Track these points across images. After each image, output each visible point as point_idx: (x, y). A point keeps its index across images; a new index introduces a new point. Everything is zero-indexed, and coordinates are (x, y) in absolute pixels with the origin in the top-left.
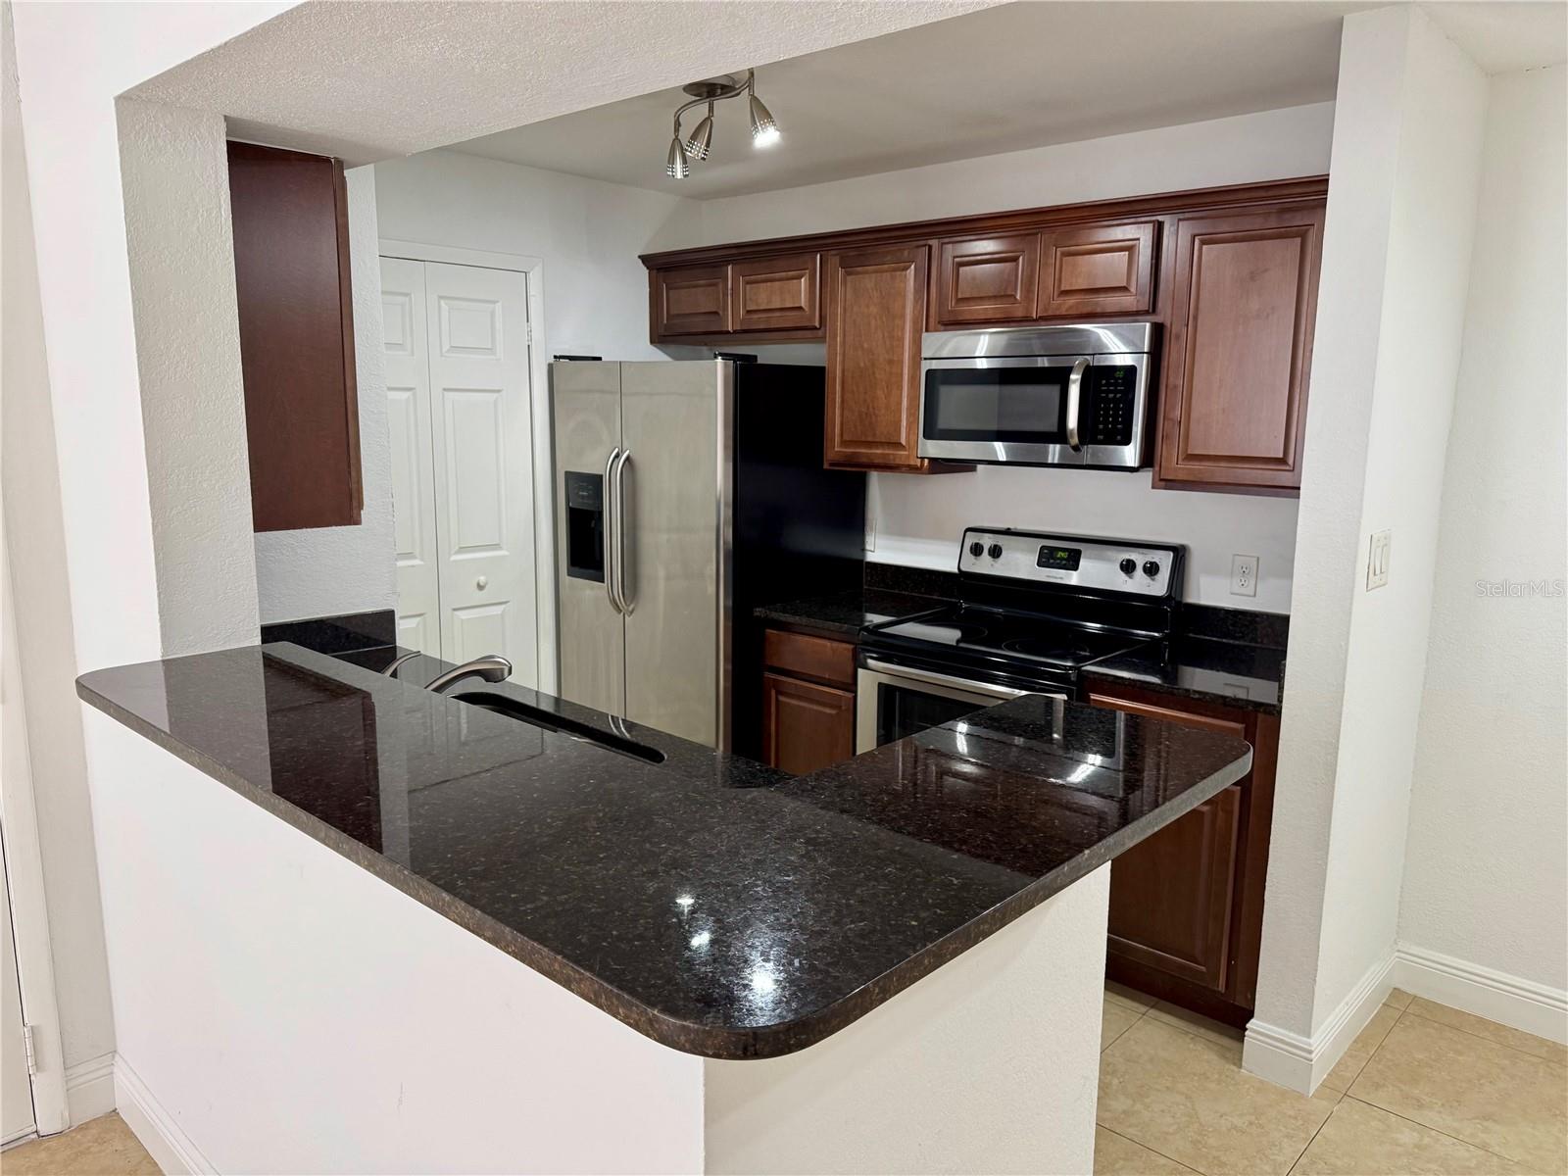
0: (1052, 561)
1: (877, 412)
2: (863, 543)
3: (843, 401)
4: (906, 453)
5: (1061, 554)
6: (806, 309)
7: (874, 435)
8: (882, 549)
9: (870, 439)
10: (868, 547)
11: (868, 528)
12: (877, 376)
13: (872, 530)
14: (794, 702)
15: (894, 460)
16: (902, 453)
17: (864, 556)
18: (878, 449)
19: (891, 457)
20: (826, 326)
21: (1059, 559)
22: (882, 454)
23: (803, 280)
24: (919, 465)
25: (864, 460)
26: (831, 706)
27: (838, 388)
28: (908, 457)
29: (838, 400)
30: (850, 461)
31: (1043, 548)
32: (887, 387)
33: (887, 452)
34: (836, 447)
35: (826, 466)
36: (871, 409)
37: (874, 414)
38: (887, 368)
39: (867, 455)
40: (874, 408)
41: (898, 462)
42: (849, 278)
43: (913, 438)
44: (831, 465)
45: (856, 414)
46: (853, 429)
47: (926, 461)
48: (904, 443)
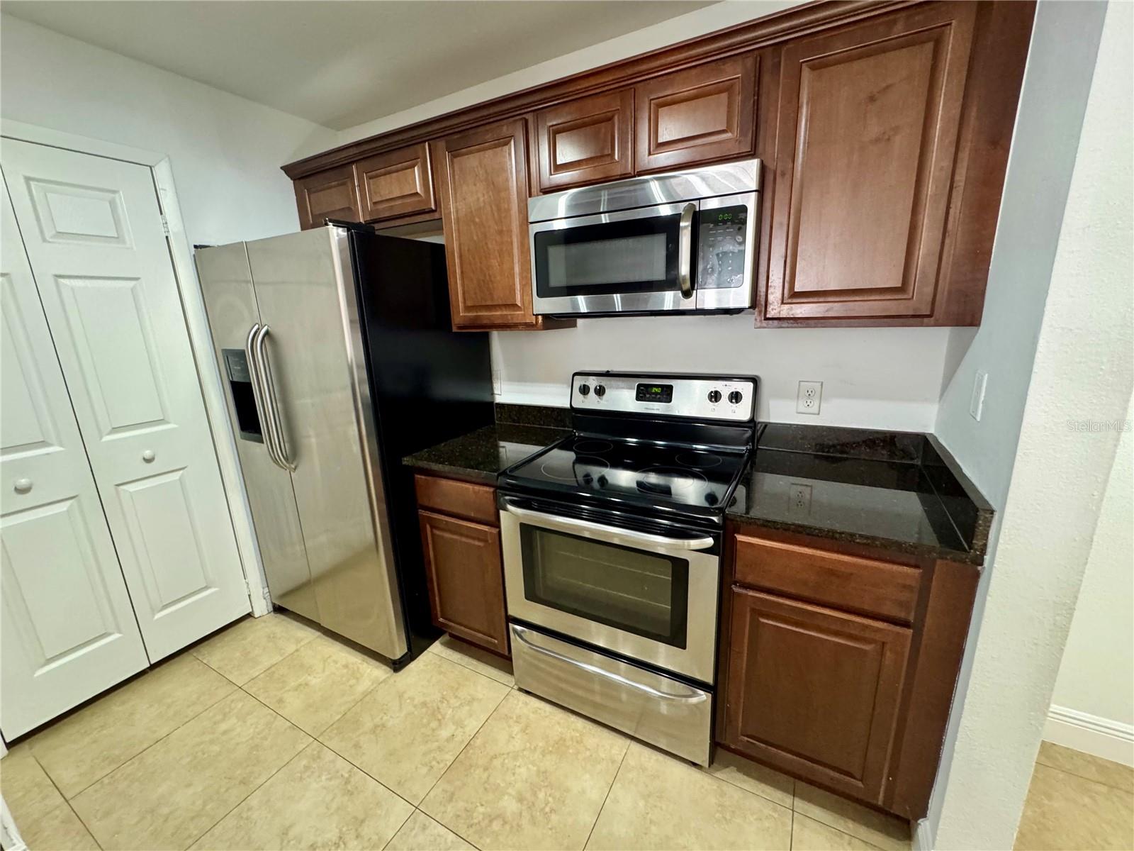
0: (648, 396)
1: (493, 279)
2: (492, 389)
3: (462, 272)
4: (523, 312)
5: (655, 390)
6: (422, 195)
7: (492, 299)
8: (506, 393)
9: (489, 303)
10: (496, 392)
11: (494, 377)
12: (490, 246)
13: (498, 379)
14: (447, 535)
15: (512, 318)
16: (518, 312)
17: (493, 398)
18: (497, 311)
19: (509, 317)
20: (441, 207)
21: (653, 393)
22: (501, 315)
23: (416, 168)
24: (534, 322)
25: (485, 322)
26: (479, 540)
27: (457, 261)
28: (524, 315)
29: (458, 271)
30: (474, 324)
31: (639, 386)
32: (500, 256)
33: (505, 313)
34: (460, 313)
35: (455, 330)
36: (488, 277)
37: (491, 281)
38: (498, 238)
39: (488, 317)
40: (490, 276)
41: (515, 321)
42: (455, 160)
43: (527, 298)
44: (460, 328)
45: (475, 282)
46: (474, 296)
47: (540, 317)
48: (519, 305)
